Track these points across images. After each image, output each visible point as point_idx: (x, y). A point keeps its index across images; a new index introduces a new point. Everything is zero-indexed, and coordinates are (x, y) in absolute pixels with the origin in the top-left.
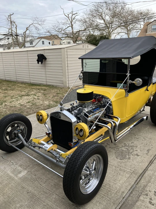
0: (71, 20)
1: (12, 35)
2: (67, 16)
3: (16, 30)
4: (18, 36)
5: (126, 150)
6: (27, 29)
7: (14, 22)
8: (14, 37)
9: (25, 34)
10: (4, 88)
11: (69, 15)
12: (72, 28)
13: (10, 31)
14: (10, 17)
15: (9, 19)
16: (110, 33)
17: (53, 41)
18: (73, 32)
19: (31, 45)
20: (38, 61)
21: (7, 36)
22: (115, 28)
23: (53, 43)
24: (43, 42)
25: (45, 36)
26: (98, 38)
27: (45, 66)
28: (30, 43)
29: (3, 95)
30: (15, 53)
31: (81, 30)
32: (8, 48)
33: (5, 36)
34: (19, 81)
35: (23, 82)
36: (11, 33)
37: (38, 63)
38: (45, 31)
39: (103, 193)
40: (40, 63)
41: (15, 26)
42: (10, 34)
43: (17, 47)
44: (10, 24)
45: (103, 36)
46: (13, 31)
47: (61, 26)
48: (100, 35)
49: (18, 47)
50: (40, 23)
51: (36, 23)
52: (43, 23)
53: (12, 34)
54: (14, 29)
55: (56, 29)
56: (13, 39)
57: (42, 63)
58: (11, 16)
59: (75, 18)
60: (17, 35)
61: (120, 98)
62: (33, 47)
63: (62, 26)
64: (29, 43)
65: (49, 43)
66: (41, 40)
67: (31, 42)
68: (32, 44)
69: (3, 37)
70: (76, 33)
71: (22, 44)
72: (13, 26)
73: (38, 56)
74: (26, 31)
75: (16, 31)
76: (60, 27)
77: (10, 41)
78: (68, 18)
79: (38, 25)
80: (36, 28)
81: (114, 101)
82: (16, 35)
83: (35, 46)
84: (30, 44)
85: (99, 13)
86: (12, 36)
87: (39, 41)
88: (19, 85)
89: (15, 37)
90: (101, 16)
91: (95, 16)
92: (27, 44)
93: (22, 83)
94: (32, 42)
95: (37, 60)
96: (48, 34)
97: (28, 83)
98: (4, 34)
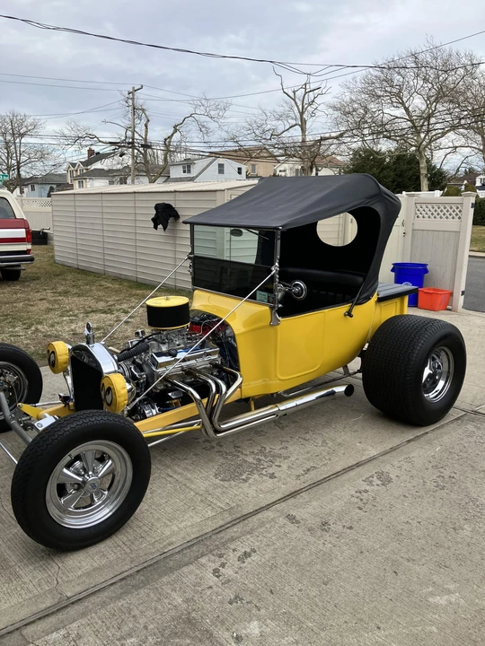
0: (300, 107)
1: (132, 145)
2: (292, 95)
3: (146, 132)
4: (149, 147)
5: (255, 462)
6: (176, 131)
7: (143, 110)
8: (138, 150)
9: (170, 142)
10: (61, 289)
11: (297, 93)
12: (303, 130)
13: (129, 133)
14: (133, 95)
15: (130, 102)
16: (422, 147)
17: (253, 166)
18: (304, 141)
19: (186, 175)
20: (156, 222)
21: (120, 147)
22: (440, 131)
23: (254, 170)
24: (221, 167)
25: (223, 149)
26: (388, 160)
27: (175, 238)
28: (184, 168)
29: (48, 305)
30: (105, 197)
31: (327, 135)
32: (121, 179)
33: (113, 147)
34: (110, 274)
35: (118, 276)
36: (131, 140)
37: (156, 227)
38: (225, 135)
39: (125, 539)
40: (160, 226)
41: (144, 121)
42: (129, 143)
43: (142, 179)
44: (130, 115)
45: (404, 155)
46: (136, 134)
47: (271, 124)
48: (396, 150)
49: (146, 180)
50: (212, 113)
51: (203, 113)
52: (221, 114)
53: (133, 143)
54: (140, 129)
55: (257, 132)
56: (133, 156)
57: (165, 229)
58: (137, 93)
59: (313, 101)
60: (146, 146)
61: (259, 329)
62: (192, 179)
63: (274, 123)
64: (181, 168)
65: (240, 169)
66: (214, 160)
67: (187, 166)
68: (189, 171)
69: (109, 149)
70: (313, 146)
71: (157, 170)
72: (137, 121)
73: (157, 207)
74: (172, 135)
75: (146, 135)
76: (269, 127)
77: (128, 160)
78: (294, 100)
79: (208, 119)
80: (202, 128)
81: (241, 334)
82: (142, 146)
83: (197, 176)
84: (184, 172)
85: (392, 86)
86: (133, 147)
87: (211, 163)
88: (104, 283)
89: (141, 149)
90: (398, 95)
91: (379, 97)
92: (176, 172)
93: (118, 279)
94: (189, 167)
95: (152, 219)
96: (231, 146)
97: (129, 281)
98: (110, 143)
